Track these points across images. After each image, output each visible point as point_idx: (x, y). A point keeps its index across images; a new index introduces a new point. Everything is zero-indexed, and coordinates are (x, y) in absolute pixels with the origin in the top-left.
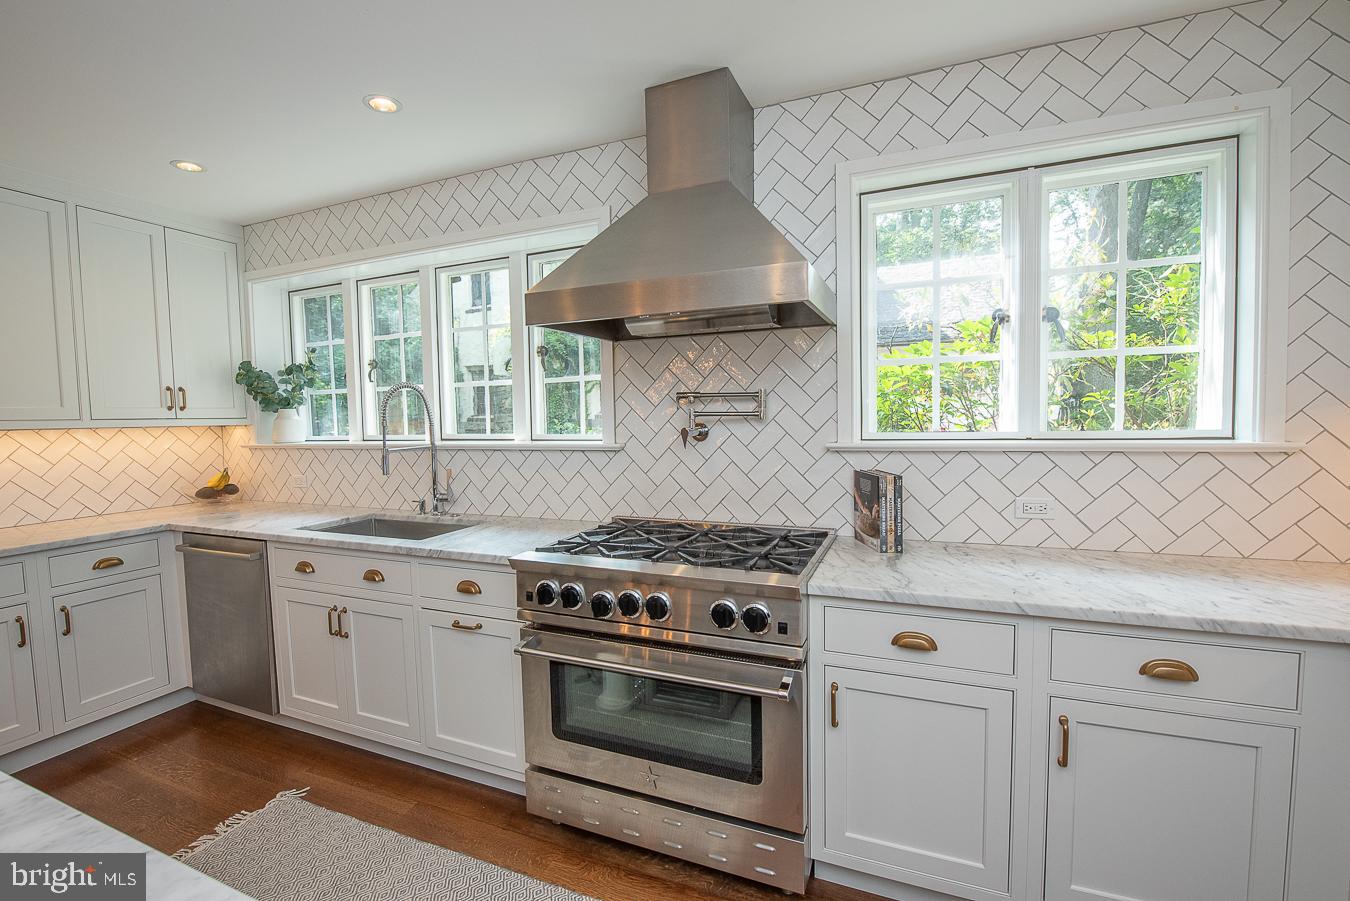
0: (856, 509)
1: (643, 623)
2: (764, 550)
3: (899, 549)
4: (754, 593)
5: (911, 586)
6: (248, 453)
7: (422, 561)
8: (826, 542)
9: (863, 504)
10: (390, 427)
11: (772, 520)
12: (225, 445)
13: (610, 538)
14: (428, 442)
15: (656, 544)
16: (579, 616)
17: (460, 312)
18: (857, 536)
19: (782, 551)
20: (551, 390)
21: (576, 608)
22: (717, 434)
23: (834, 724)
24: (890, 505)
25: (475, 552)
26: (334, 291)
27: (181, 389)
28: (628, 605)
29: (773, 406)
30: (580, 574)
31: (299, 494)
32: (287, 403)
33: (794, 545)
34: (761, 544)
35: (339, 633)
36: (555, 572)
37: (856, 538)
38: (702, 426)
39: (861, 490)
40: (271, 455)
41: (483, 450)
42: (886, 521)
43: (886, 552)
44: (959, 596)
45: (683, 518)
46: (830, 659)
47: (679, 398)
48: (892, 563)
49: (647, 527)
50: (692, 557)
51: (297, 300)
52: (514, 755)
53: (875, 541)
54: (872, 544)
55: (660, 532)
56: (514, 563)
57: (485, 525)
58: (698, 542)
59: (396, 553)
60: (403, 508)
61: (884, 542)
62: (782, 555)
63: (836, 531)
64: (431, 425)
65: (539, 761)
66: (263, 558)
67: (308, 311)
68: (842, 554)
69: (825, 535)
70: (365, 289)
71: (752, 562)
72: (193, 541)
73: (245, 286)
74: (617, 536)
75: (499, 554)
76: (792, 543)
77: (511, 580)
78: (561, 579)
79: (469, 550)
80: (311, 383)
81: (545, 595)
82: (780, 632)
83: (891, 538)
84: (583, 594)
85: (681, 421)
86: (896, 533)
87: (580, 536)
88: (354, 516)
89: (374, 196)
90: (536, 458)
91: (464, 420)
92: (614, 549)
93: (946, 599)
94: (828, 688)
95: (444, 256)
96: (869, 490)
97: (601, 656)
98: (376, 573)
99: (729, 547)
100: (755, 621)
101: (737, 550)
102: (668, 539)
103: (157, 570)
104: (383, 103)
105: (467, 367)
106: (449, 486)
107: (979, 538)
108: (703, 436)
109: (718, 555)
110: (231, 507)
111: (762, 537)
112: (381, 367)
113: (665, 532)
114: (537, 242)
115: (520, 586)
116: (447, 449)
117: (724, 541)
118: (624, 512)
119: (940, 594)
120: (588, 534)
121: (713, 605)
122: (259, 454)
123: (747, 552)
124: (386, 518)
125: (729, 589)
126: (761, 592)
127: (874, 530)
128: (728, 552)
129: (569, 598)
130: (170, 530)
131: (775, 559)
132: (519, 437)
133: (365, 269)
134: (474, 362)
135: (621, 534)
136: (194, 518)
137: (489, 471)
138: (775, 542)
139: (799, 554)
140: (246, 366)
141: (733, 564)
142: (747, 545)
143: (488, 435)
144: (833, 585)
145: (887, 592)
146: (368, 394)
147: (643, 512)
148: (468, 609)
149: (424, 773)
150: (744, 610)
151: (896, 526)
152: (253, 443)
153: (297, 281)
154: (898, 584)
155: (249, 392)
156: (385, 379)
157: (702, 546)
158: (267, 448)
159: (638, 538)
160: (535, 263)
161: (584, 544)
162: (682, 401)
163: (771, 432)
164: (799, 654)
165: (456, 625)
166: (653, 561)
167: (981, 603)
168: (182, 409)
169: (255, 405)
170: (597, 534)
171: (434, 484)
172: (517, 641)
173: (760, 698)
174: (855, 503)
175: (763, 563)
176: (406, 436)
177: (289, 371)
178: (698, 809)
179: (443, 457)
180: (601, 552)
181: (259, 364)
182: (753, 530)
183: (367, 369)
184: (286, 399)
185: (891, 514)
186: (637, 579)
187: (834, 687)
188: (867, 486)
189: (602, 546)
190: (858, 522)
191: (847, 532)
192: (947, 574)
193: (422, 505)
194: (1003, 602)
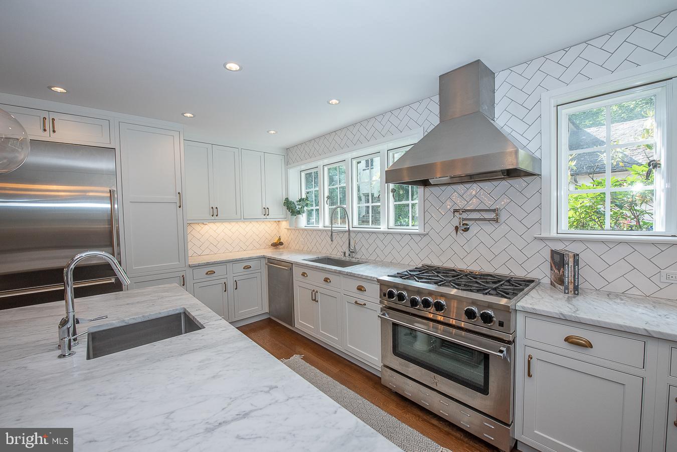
0: (551, 270)
1: (432, 312)
2: (495, 286)
3: (576, 292)
4: (487, 305)
5: (577, 312)
6: (286, 230)
7: (344, 276)
8: (532, 285)
9: (555, 267)
10: (333, 223)
11: (503, 271)
12: (279, 228)
13: (420, 274)
14: (347, 229)
15: (441, 278)
16: (404, 305)
17: (360, 170)
18: (552, 284)
19: (505, 287)
20: (396, 207)
21: (404, 302)
22: (474, 228)
23: (529, 375)
24: (571, 269)
25: (364, 274)
26: (315, 170)
27: (268, 208)
28: (426, 304)
29: (503, 216)
30: (406, 288)
31: (302, 246)
32: (299, 213)
33: (513, 285)
34: (495, 283)
35: (315, 300)
36: (396, 286)
37: (551, 284)
38: (467, 225)
39: (554, 259)
40: (294, 232)
41: (368, 232)
42: (568, 277)
43: (568, 293)
44: (607, 321)
45: (456, 267)
46: (529, 343)
47: (454, 212)
48: (569, 299)
49: (438, 270)
50: (458, 285)
51: (303, 174)
52: (377, 359)
53: (561, 287)
54: (560, 288)
55: (444, 273)
56: (379, 281)
57: (368, 264)
58: (463, 279)
59: (335, 272)
60: (337, 255)
61: (567, 288)
62: (504, 289)
63: (539, 280)
64: (349, 222)
65: (388, 364)
66: (291, 269)
67: (307, 179)
68: (540, 292)
69: (532, 281)
70: (326, 169)
71: (486, 291)
72: (270, 261)
73: (287, 171)
74: (423, 273)
75: (373, 276)
76: (511, 284)
77: (377, 287)
78: (398, 289)
79: (361, 273)
80: (307, 205)
81: (391, 295)
82: (499, 325)
83: (571, 287)
84: (406, 295)
85: (456, 222)
86: (574, 284)
87: (407, 271)
88: (320, 256)
89: (330, 133)
90: (389, 237)
91: (361, 216)
92: (422, 278)
93: (598, 321)
94: (527, 357)
95: (355, 154)
96: (559, 260)
97: (416, 324)
98: (328, 279)
99: (477, 283)
100: (487, 319)
101: (481, 284)
102: (447, 276)
103: (260, 271)
104: (334, 101)
105: (363, 194)
106: (354, 246)
107: (634, 291)
108: (466, 230)
109: (470, 286)
110: (281, 250)
111: (496, 280)
112: (331, 198)
113: (446, 273)
114: (391, 145)
115: (381, 290)
116: (354, 232)
117: (475, 280)
118: (428, 262)
119: (595, 318)
120: (410, 271)
121: (466, 308)
122: (290, 231)
123: (486, 286)
124: (332, 258)
125: (474, 302)
126: (490, 306)
127: (561, 281)
128: (476, 285)
129: (401, 297)
130: (264, 257)
131: (500, 291)
132: (383, 227)
133: (326, 161)
134: (365, 192)
135: (426, 272)
136: (270, 253)
137: (370, 241)
138: (502, 283)
139: (514, 289)
140: (287, 199)
141: (477, 291)
142: (487, 283)
143: (370, 226)
144: (530, 306)
145: (562, 314)
146: (326, 209)
147: (436, 263)
148: (361, 297)
149: (342, 359)
150: (481, 312)
151: (575, 281)
152: (288, 227)
153: (303, 167)
154: (570, 310)
155: (287, 209)
156: (332, 204)
157: (463, 281)
158: (292, 229)
159: (433, 274)
160: (391, 154)
161: (408, 275)
162: (456, 213)
163: (503, 228)
164: (511, 338)
165: (356, 302)
166: (438, 285)
167: (621, 326)
168: (268, 215)
169: (289, 213)
170: (414, 271)
171: (349, 245)
172: (379, 313)
173: (489, 355)
174: (551, 266)
175: (492, 292)
176: (339, 226)
177: (300, 201)
178: (456, 400)
179: (352, 235)
180: (415, 279)
181: (290, 199)
182: (491, 276)
183: (326, 199)
184: (299, 211)
185: (571, 274)
186: (431, 293)
187: (530, 357)
188: (557, 258)
189: (416, 277)
190: (553, 276)
191: (546, 281)
192: (603, 308)
193: (345, 253)
194: (636, 328)
